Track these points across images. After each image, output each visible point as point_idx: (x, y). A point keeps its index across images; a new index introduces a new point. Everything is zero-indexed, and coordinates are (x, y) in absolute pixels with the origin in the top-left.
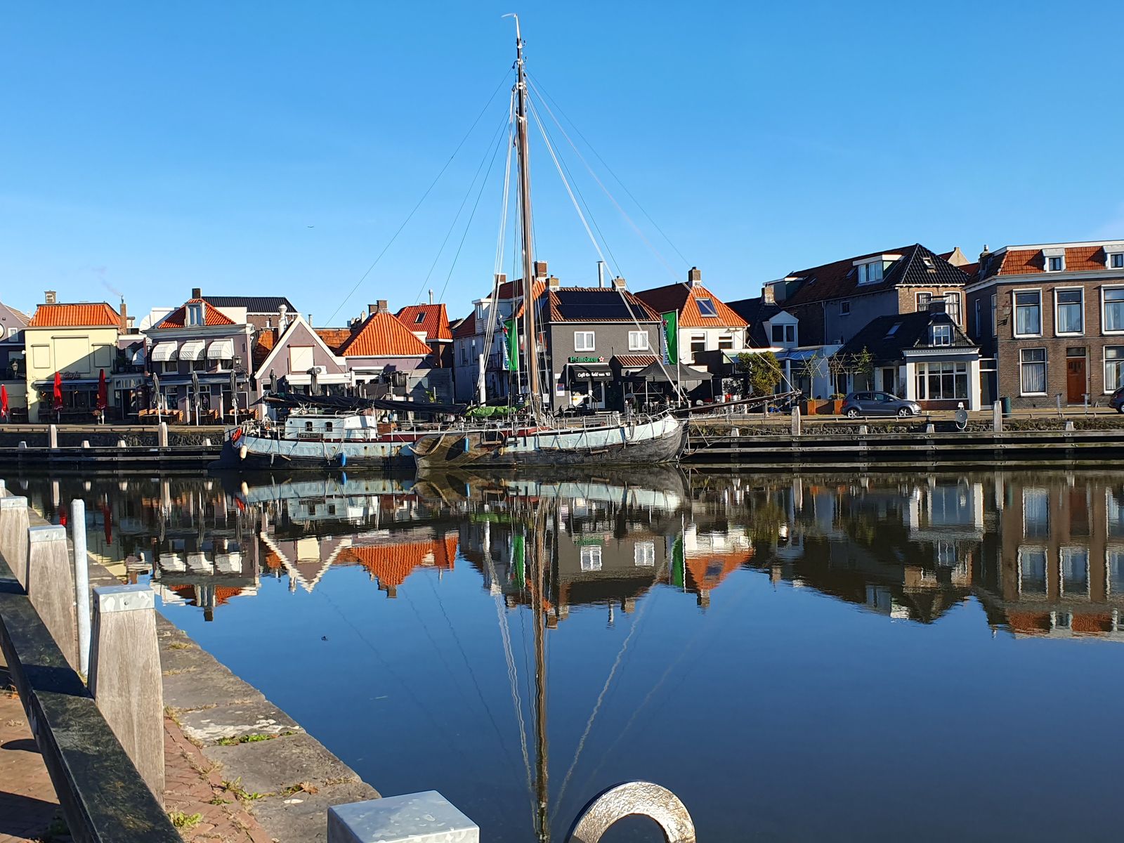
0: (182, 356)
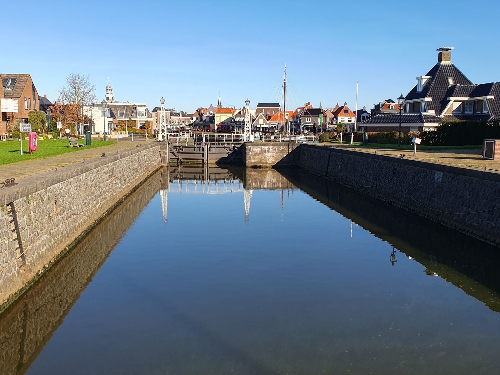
0: (240, 121)
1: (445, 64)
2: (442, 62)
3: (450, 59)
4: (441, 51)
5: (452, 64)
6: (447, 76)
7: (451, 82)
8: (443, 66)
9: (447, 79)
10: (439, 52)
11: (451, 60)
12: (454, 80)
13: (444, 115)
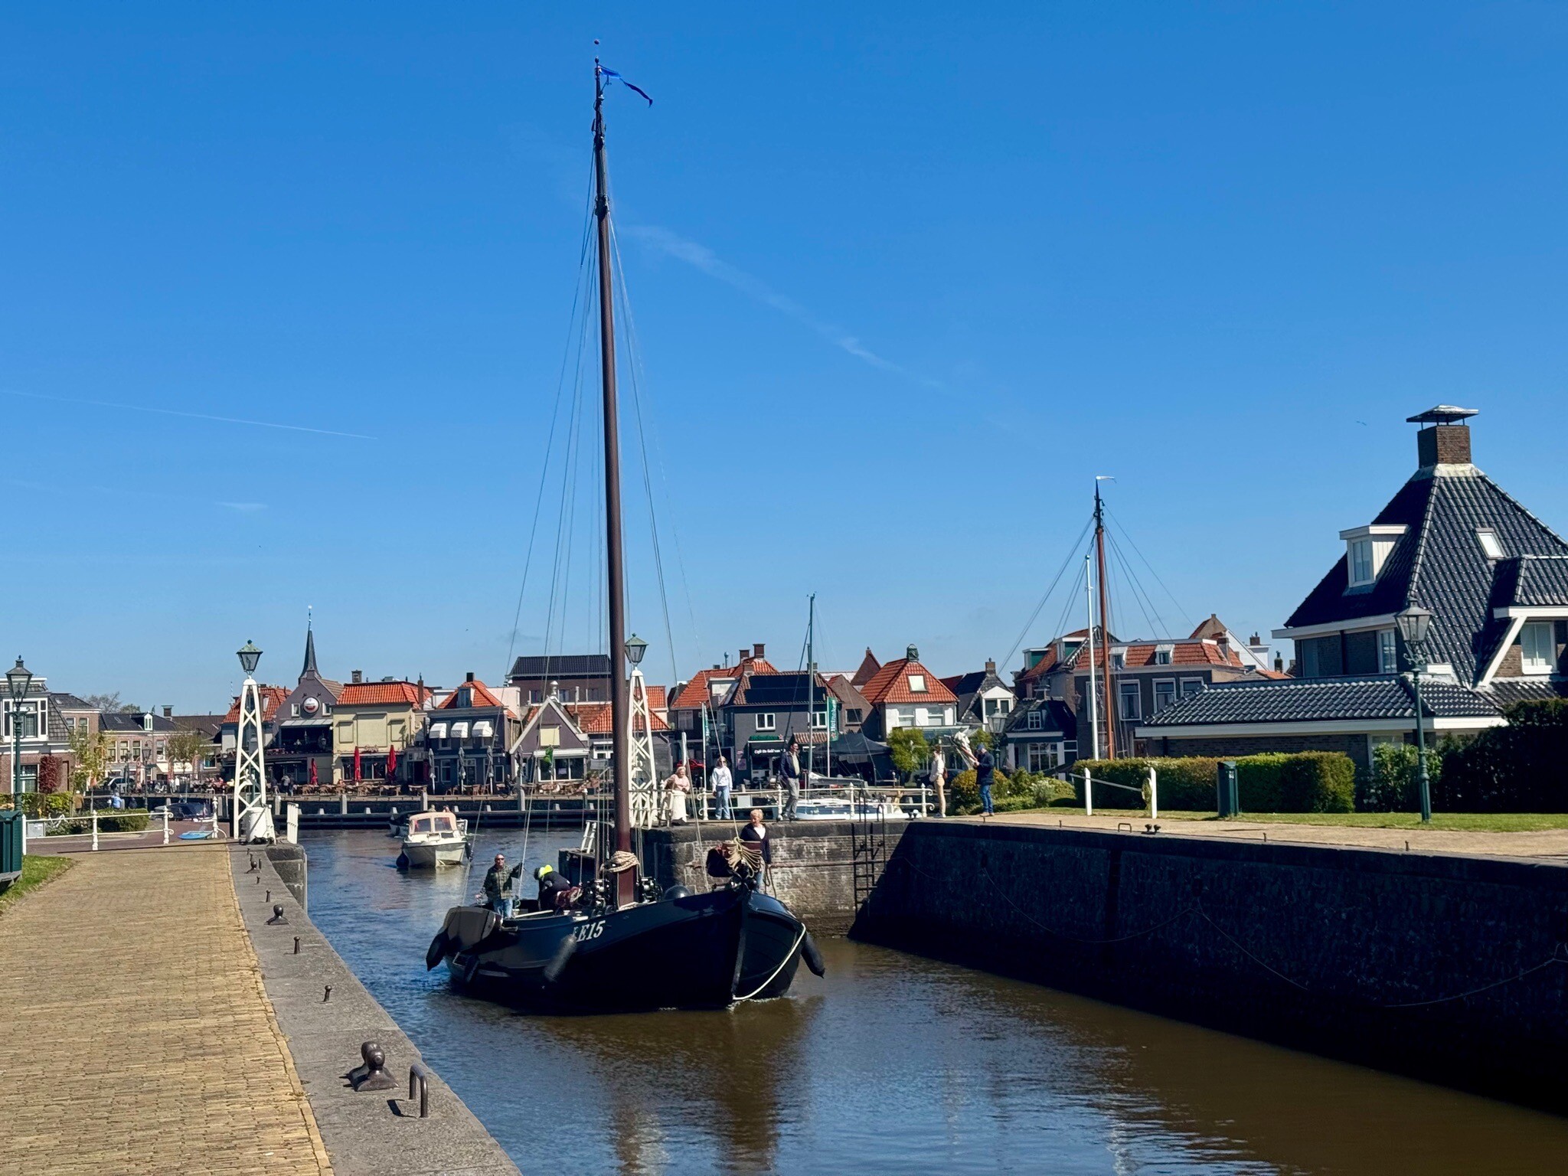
1: (1452, 475)
2: (1440, 466)
3: (1469, 453)
4: (1427, 425)
5: (1482, 473)
6: (1471, 525)
7: (1492, 546)
8: (1446, 483)
9: (1473, 532)
10: (1418, 427)
11: (1473, 458)
12: (1503, 540)
13: (1492, 683)
